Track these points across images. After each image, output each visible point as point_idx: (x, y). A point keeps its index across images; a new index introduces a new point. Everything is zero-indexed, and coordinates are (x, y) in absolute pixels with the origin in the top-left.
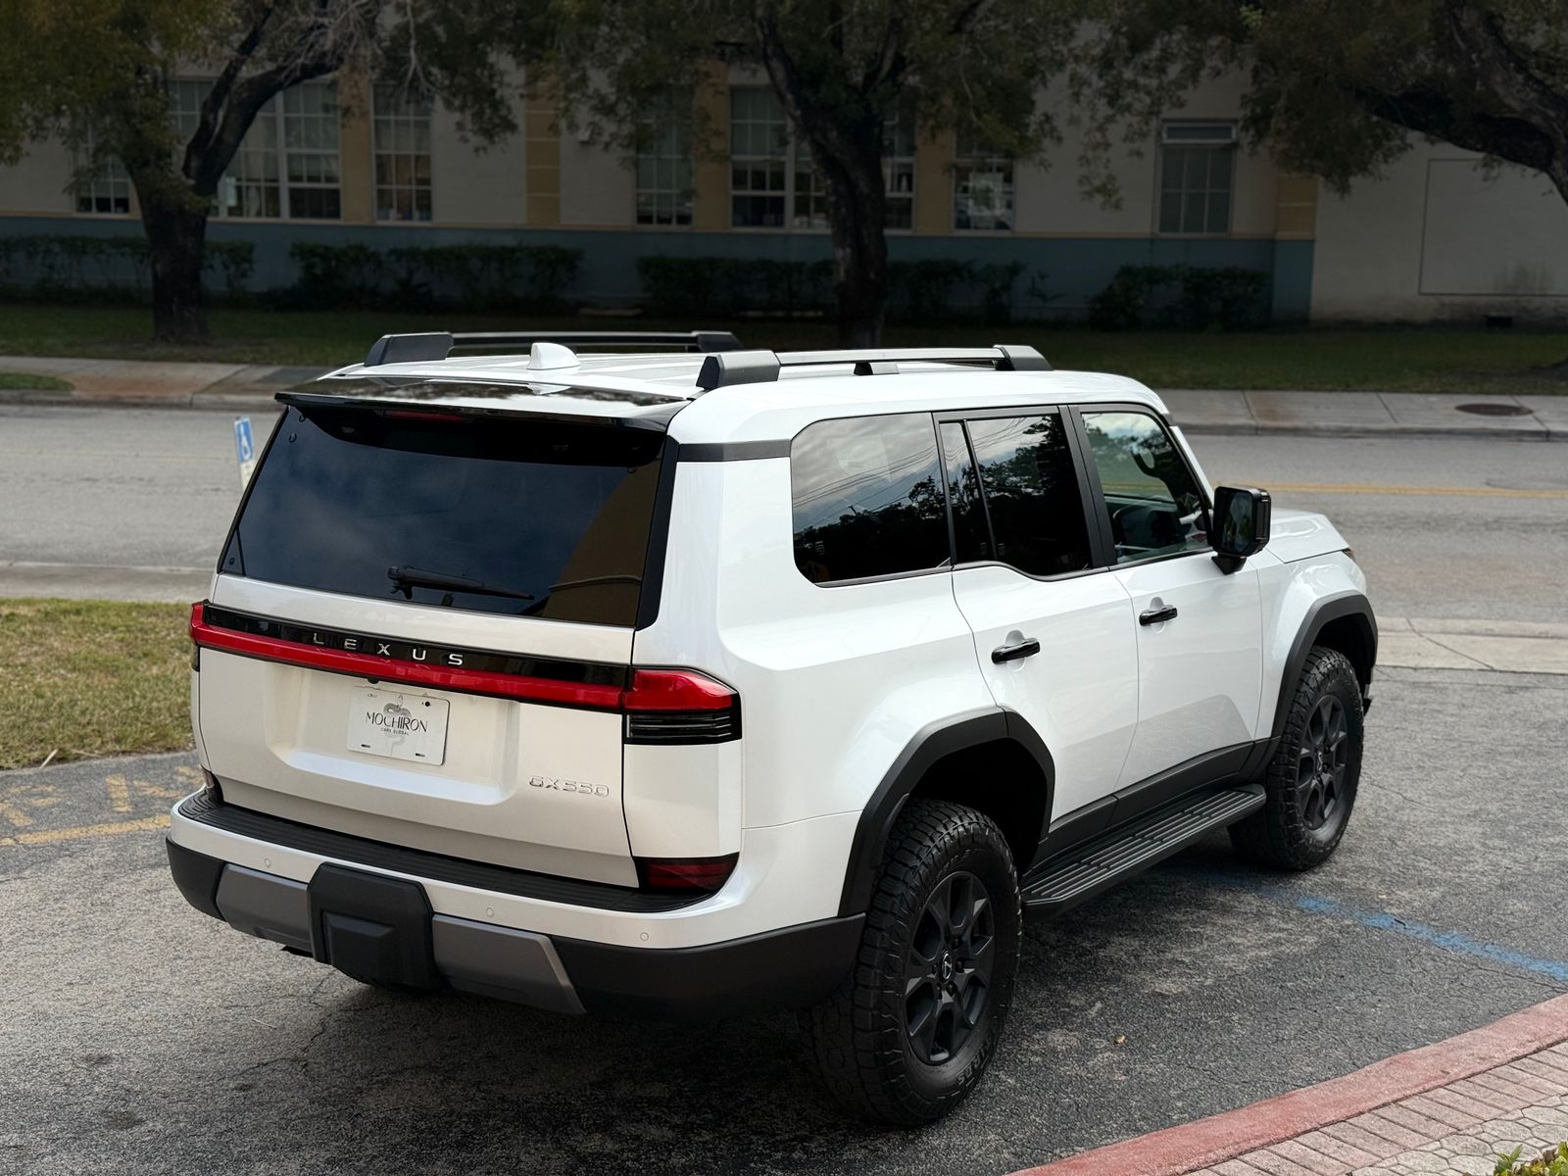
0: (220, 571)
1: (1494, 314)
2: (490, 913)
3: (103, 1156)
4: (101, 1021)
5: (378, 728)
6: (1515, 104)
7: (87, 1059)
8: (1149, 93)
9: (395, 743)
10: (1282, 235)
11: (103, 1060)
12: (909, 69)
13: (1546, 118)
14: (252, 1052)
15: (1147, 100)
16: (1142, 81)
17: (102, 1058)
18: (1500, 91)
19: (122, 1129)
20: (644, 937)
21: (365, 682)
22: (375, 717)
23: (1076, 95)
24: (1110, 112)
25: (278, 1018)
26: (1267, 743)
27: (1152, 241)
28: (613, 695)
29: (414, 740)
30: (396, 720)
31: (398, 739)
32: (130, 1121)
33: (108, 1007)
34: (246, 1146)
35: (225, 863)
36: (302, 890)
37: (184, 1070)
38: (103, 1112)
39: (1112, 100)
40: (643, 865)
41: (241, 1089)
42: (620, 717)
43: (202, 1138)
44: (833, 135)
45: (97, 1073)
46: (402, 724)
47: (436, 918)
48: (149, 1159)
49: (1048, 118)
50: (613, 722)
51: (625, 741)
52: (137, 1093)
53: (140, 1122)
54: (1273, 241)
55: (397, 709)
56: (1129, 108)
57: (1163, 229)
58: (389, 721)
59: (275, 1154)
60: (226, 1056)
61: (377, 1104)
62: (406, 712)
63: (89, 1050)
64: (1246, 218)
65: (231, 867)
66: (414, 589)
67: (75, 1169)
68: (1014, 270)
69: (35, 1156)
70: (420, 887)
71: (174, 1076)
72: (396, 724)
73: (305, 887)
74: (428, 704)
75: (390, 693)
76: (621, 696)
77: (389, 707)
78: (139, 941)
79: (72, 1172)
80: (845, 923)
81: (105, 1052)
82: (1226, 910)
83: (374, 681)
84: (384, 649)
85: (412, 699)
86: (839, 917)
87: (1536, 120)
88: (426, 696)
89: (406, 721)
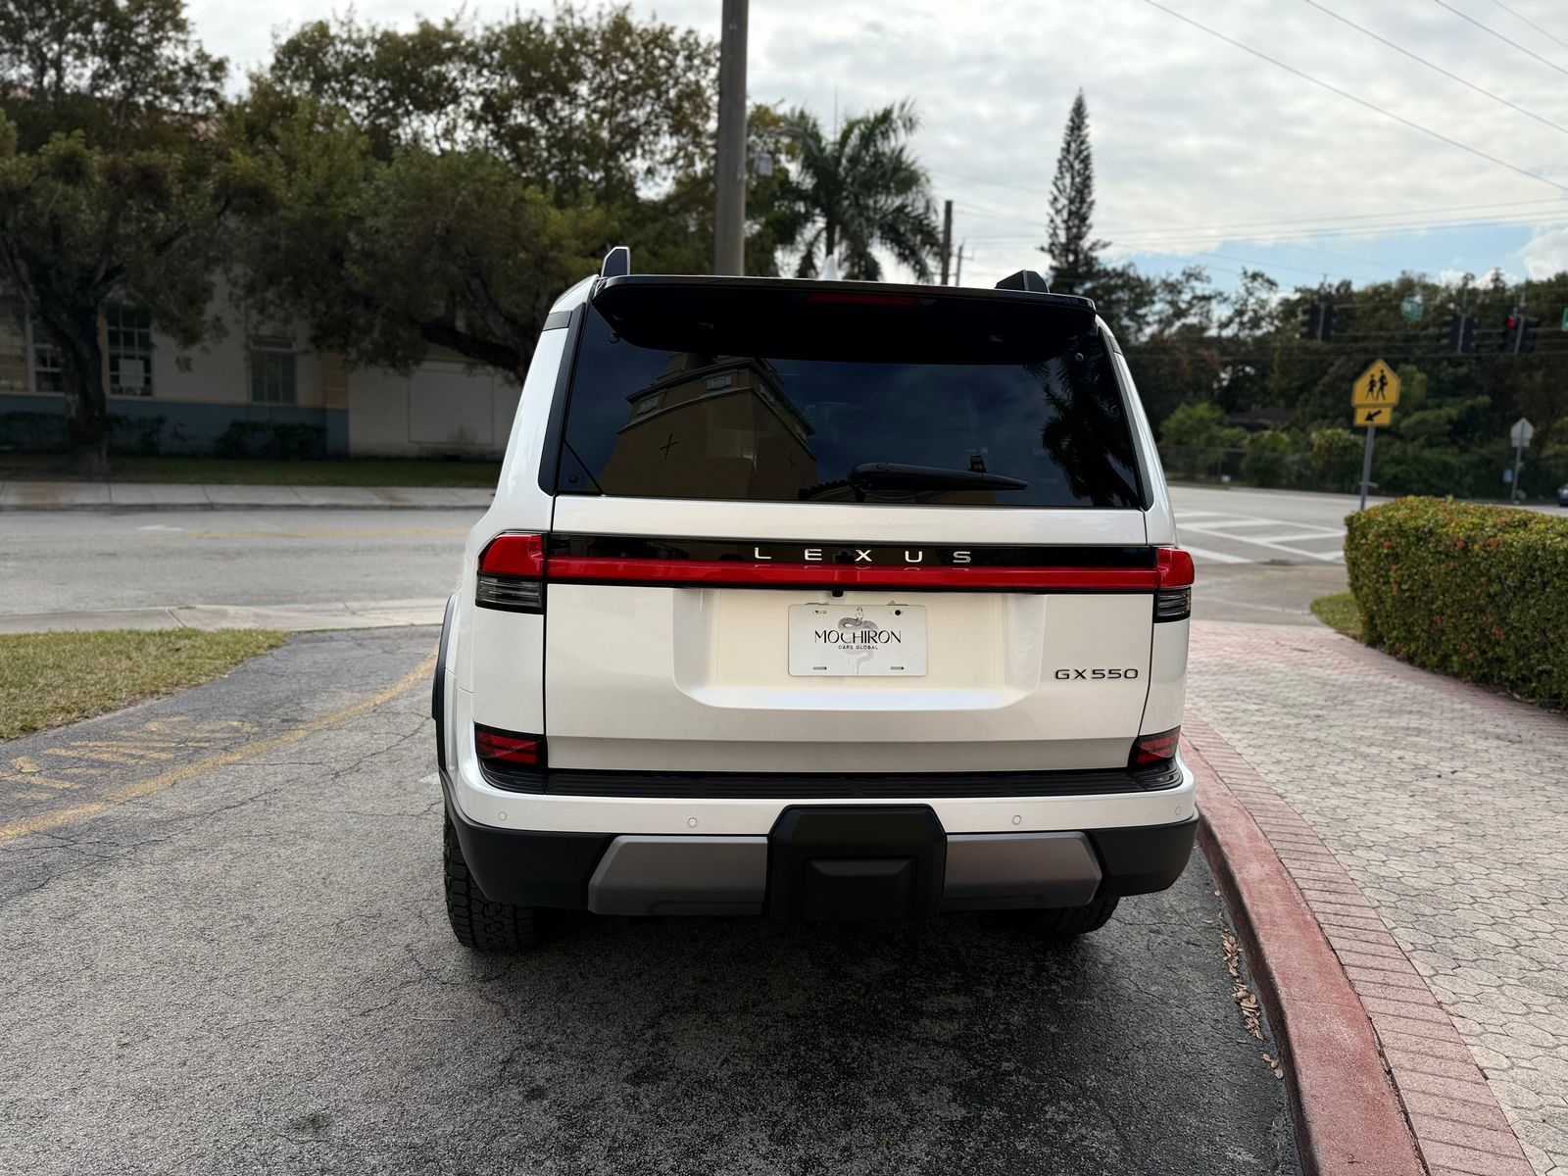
1: (450, 453)
2: (1017, 820)
4: (238, 1076)
5: (833, 647)
6: (498, 333)
7: (298, 1128)
9: (863, 660)
10: (329, 406)
11: (317, 1122)
12: (118, 278)
13: (515, 342)
14: (472, 1053)
17: (312, 1121)
18: (491, 325)
22: (826, 636)
25: (436, 1009)
27: (248, 407)
29: (884, 655)
30: (858, 634)
31: (864, 654)
35: (614, 836)
36: (762, 845)
37: (435, 1101)
40: (1134, 744)
41: (533, 1097)
42: (1151, 597)
44: (64, 316)
45: (338, 1141)
46: (867, 638)
47: (951, 839)
49: (218, 319)
50: (1146, 601)
51: (1156, 619)
54: (323, 411)
55: (857, 622)
57: (255, 399)
58: (848, 637)
60: (450, 1066)
62: (871, 624)
64: (306, 394)
65: (625, 839)
68: (160, 421)
70: (928, 808)
71: (435, 1110)
72: (858, 640)
73: (764, 840)
74: (898, 613)
75: (851, 605)
77: (844, 622)
81: (302, 1111)
83: (838, 593)
84: (864, 555)
85: (874, 607)
87: (510, 343)
88: (892, 604)
89: (872, 634)
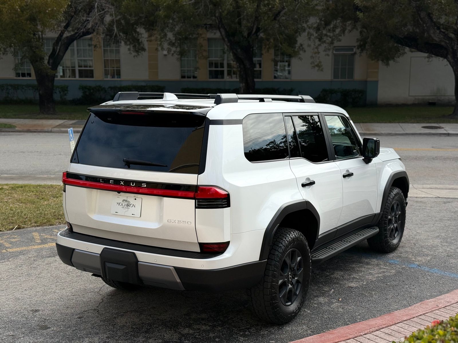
0: (71, 162)
1: (430, 101)
2: (155, 260)
3: (39, 337)
4: (36, 300)
5: (120, 207)
6: (437, 39)
7: (32, 311)
8: (330, 37)
9: (126, 211)
10: (369, 79)
11: (37, 311)
12: (261, 31)
14: (81, 308)
15: (330, 39)
16: (328, 34)
17: (37, 310)
18: (432, 35)
19: (44, 330)
20: (203, 266)
21: (116, 193)
22: (119, 204)
23: (309, 38)
24: (319, 43)
25: (89, 298)
26: (379, 214)
27: (331, 82)
28: (192, 194)
29: (131, 210)
30: (126, 204)
31: (127, 210)
32: (46, 328)
33: (37, 296)
34: (82, 334)
35: (74, 249)
36: (98, 256)
37: (61, 313)
38: (38, 325)
39: (320, 39)
40: (201, 245)
41: (79, 318)
42: (194, 200)
43: (68, 332)
44: (239, 50)
45: (35, 315)
46: (128, 205)
47: (139, 263)
48: (52, 338)
49: (301, 45)
50: (191, 203)
51: (196, 208)
52: (48, 320)
53: (49, 328)
54: (366, 81)
55: (126, 201)
56: (325, 42)
57: (335, 77)
58: (124, 205)
59: (90, 336)
60: (74, 309)
61: (121, 321)
62: (129, 202)
63: (32, 308)
64: (358, 74)
65: (76, 250)
66: (131, 165)
67: (30, 341)
69: (18, 338)
70: (134, 254)
71: (59, 315)
72: (126, 206)
74: (135, 199)
75: (124, 196)
76: (194, 195)
77: (124, 200)
78: (46, 278)
79: (30, 342)
80: (261, 262)
81: (37, 308)
82: (368, 264)
83: (119, 193)
84: (122, 183)
85: (130, 197)
86: (259, 261)
87: (443, 44)
88: (135, 197)
89: (129, 204)
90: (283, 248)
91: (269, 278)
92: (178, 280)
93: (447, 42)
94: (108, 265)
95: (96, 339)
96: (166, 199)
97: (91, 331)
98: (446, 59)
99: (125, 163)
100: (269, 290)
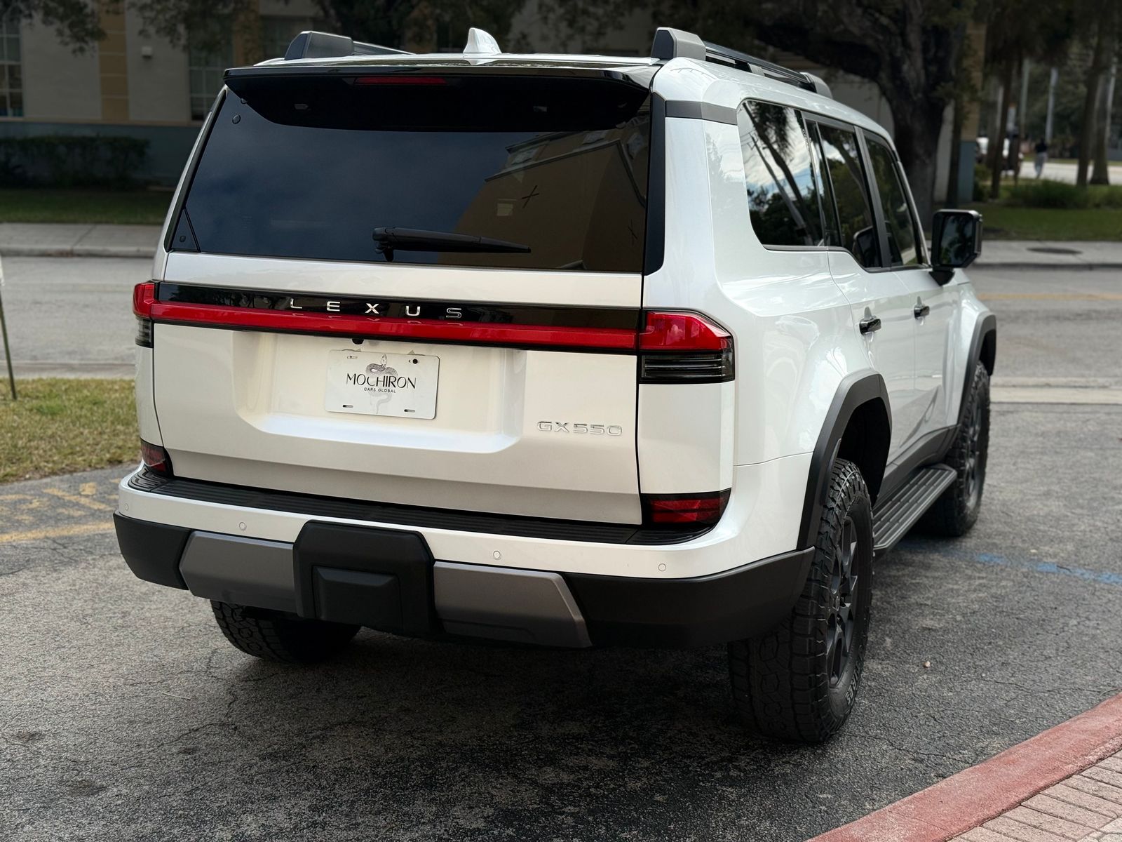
0: (170, 247)
2: (497, 555)
3: (84, 821)
5: (359, 389)
7: (19, 736)
8: (597, 19)
9: (383, 401)
11: (33, 737)
14: (177, 720)
15: (596, 24)
17: (33, 735)
18: (846, 20)
19: (89, 796)
20: (662, 567)
21: (349, 343)
22: (356, 378)
23: (545, 19)
24: (569, 31)
25: (186, 691)
26: (955, 428)
28: (628, 338)
29: (400, 397)
30: (381, 378)
31: (384, 396)
32: (91, 789)
34: (222, 802)
35: (191, 531)
36: (288, 550)
37: (120, 741)
38: (60, 782)
39: (571, 24)
40: (649, 502)
41: (185, 752)
42: (635, 358)
43: (173, 797)
45: (35, 748)
46: (387, 382)
47: (437, 564)
48: (132, 820)
50: (628, 363)
51: (640, 380)
52: (86, 763)
53: (102, 788)
55: (381, 368)
56: (583, 30)
58: (373, 380)
59: (254, 807)
60: (154, 725)
61: (329, 755)
62: (391, 370)
63: (17, 730)
65: (197, 534)
66: (396, 252)
67: (62, 834)
69: (13, 826)
70: (420, 537)
71: (112, 746)
72: (381, 384)
73: (291, 547)
74: (415, 361)
75: (372, 353)
76: (637, 337)
77: (372, 367)
79: (60, 838)
81: (33, 729)
83: (358, 341)
84: (372, 308)
85: (396, 356)
86: (798, 549)
87: (869, 42)
88: (412, 354)
89: (392, 379)
90: (837, 512)
91: (810, 604)
92: (578, 617)
93: (881, 37)
94: (327, 575)
95: (280, 815)
96: (533, 357)
97: (246, 790)
98: (877, 82)
99: (378, 242)
100: (810, 640)
